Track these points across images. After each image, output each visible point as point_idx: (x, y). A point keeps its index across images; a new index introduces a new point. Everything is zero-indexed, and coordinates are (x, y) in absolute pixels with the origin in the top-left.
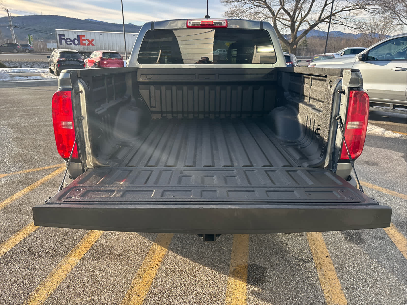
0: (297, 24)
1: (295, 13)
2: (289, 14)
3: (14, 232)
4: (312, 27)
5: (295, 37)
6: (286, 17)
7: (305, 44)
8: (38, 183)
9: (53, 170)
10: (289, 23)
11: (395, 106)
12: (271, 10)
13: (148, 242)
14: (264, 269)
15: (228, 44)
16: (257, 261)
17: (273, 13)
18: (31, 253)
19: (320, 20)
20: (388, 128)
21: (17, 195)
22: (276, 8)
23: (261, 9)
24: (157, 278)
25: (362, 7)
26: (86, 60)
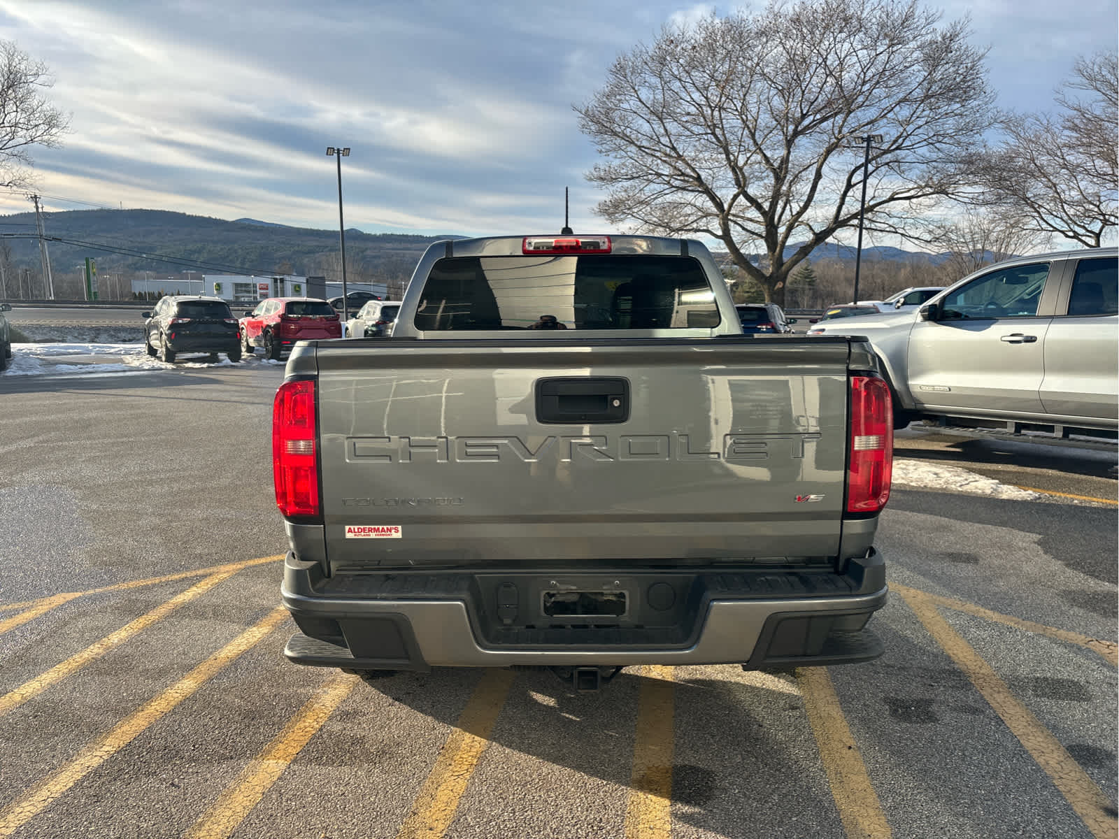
0: (782, 230)
1: (773, 205)
2: (759, 207)
3: (124, 712)
4: (820, 237)
5: (779, 263)
6: (753, 213)
7: (808, 277)
8: (162, 610)
9: (193, 582)
10: (761, 229)
11: (1019, 427)
12: (713, 198)
13: (441, 728)
14: (708, 774)
15: (611, 285)
16: (691, 759)
17: (719, 205)
18: (170, 754)
19: (838, 223)
20: (1005, 479)
21: (116, 638)
22: (726, 193)
23: (690, 197)
24: (468, 795)
25: (941, 190)
26: (243, 321)
